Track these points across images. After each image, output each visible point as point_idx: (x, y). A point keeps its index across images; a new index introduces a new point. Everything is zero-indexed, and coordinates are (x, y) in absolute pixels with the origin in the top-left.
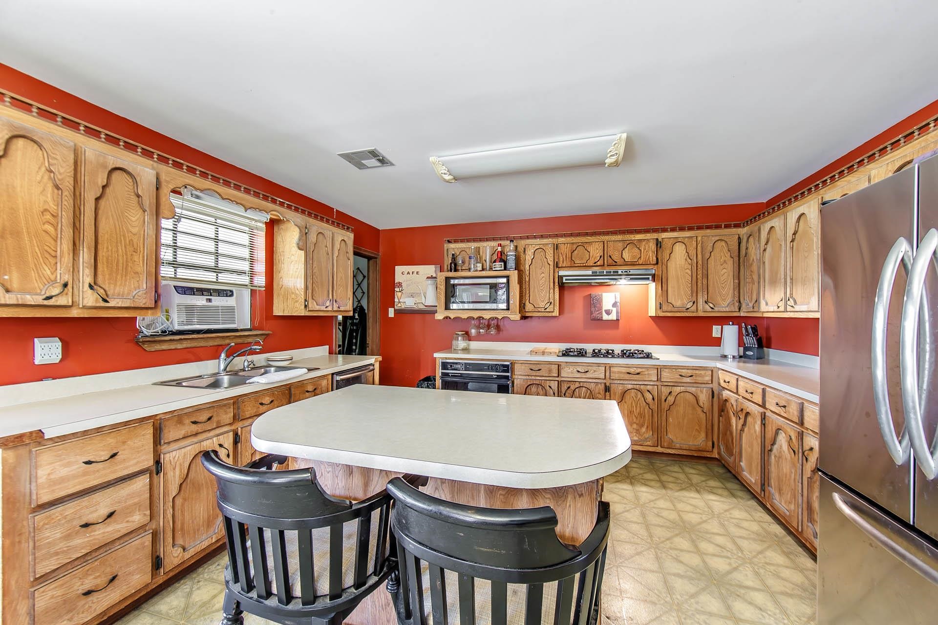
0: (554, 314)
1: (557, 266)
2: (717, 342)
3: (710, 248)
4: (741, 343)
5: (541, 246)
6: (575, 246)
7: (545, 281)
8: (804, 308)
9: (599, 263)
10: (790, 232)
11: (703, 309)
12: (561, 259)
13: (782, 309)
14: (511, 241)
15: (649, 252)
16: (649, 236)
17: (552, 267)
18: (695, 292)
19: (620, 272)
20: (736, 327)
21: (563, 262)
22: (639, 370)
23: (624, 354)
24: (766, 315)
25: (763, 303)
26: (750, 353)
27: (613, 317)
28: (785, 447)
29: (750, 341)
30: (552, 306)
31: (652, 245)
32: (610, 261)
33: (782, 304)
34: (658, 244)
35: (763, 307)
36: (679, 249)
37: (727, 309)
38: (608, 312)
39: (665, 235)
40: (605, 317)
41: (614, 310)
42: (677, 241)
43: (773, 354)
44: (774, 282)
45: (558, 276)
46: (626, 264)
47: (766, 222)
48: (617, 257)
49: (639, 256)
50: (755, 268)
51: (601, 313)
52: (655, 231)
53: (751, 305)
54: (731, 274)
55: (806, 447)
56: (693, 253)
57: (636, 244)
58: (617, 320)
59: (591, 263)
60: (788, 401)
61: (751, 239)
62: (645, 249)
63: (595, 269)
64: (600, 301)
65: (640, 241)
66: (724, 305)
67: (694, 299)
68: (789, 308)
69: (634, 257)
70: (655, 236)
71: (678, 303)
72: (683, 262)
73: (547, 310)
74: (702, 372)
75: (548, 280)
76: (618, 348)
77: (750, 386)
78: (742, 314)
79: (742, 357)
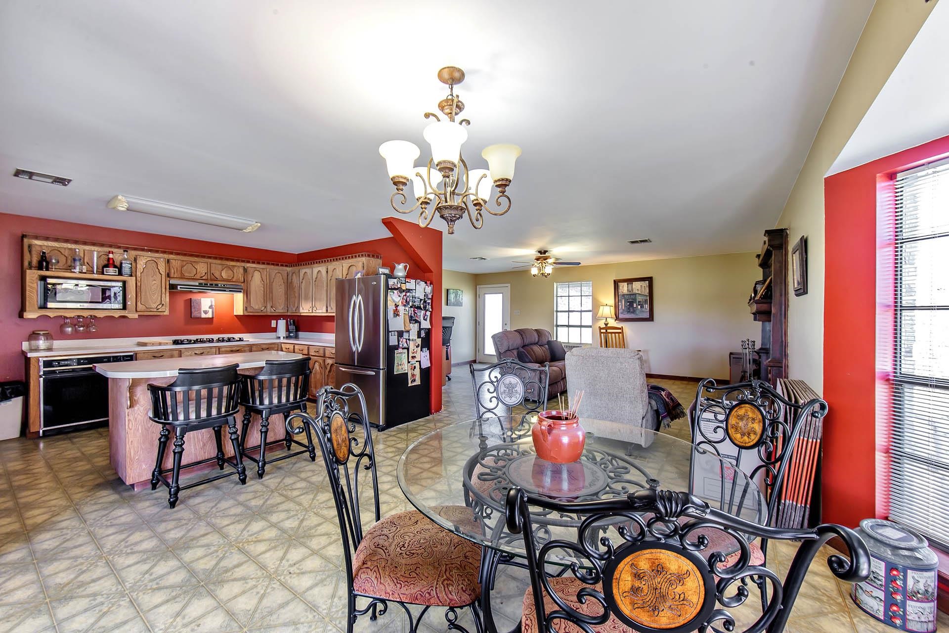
0: (165, 314)
1: (168, 275)
2: (275, 330)
3: (273, 276)
4: (287, 330)
5: (153, 259)
6: (185, 263)
7: (157, 287)
8: (320, 311)
9: (204, 278)
10: (314, 277)
11: (269, 311)
12: (173, 271)
13: (311, 311)
14: (124, 251)
15: (239, 273)
16: (238, 264)
17: (163, 277)
18: (265, 301)
19: (220, 285)
20: (285, 321)
21: (174, 273)
22: (238, 348)
23: (219, 340)
24: (302, 314)
25: (301, 309)
26: (292, 335)
27: (210, 315)
28: (318, 368)
29: (292, 327)
30: (164, 307)
31: (241, 270)
32: (213, 277)
33: (311, 309)
34: (245, 270)
35: (301, 311)
36: (257, 275)
37: (282, 311)
38: (206, 312)
39: (248, 265)
40: (203, 316)
41: (210, 310)
42: (256, 269)
43: (301, 334)
44: (306, 298)
45: (169, 284)
46: (224, 280)
47: (303, 269)
48: (217, 275)
49: (232, 276)
50: (296, 290)
51: (200, 313)
52: (243, 261)
53: (294, 309)
54: (284, 292)
55: (326, 364)
56: (264, 278)
57: (231, 268)
58: (213, 318)
59: (198, 277)
60: (319, 349)
61: (294, 275)
62: (236, 272)
63: (201, 281)
64: (199, 304)
65: (234, 266)
66: (280, 310)
67: (265, 305)
68: (314, 311)
69: (229, 276)
70: (243, 264)
71: (257, 307)
72: (259, 283)
73: (160, 310)
74: (273, 346)
75: (160, 287)
76: (215, 337)
77: (301, 347)
78: (289, 314)
79: (288, 337)
